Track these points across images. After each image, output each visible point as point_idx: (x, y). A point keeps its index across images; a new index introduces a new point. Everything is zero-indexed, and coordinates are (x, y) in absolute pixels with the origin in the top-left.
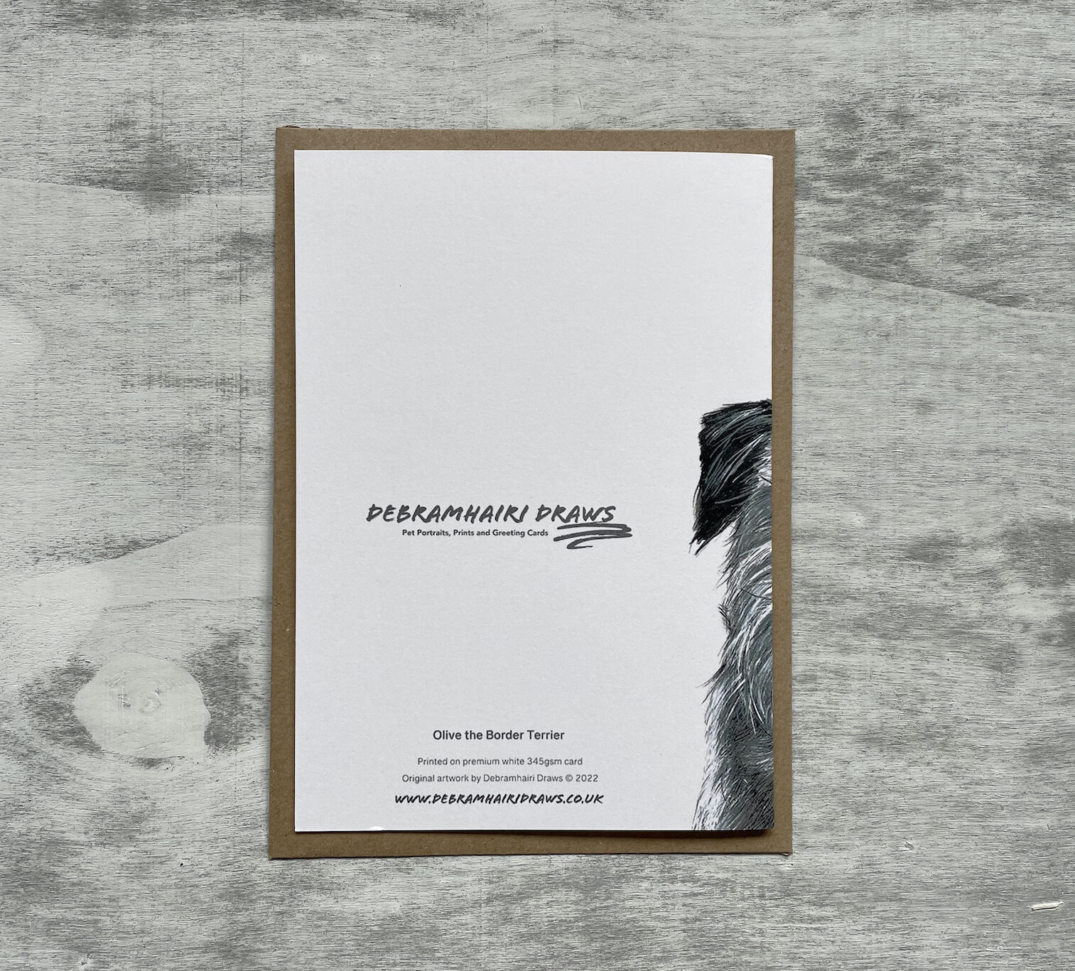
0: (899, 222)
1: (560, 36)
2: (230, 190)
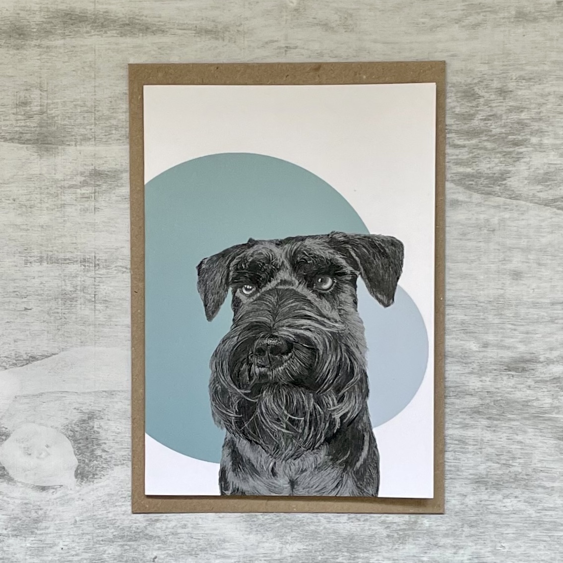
0: (501, 159)
1: (289, 44)
2: (88, 143)
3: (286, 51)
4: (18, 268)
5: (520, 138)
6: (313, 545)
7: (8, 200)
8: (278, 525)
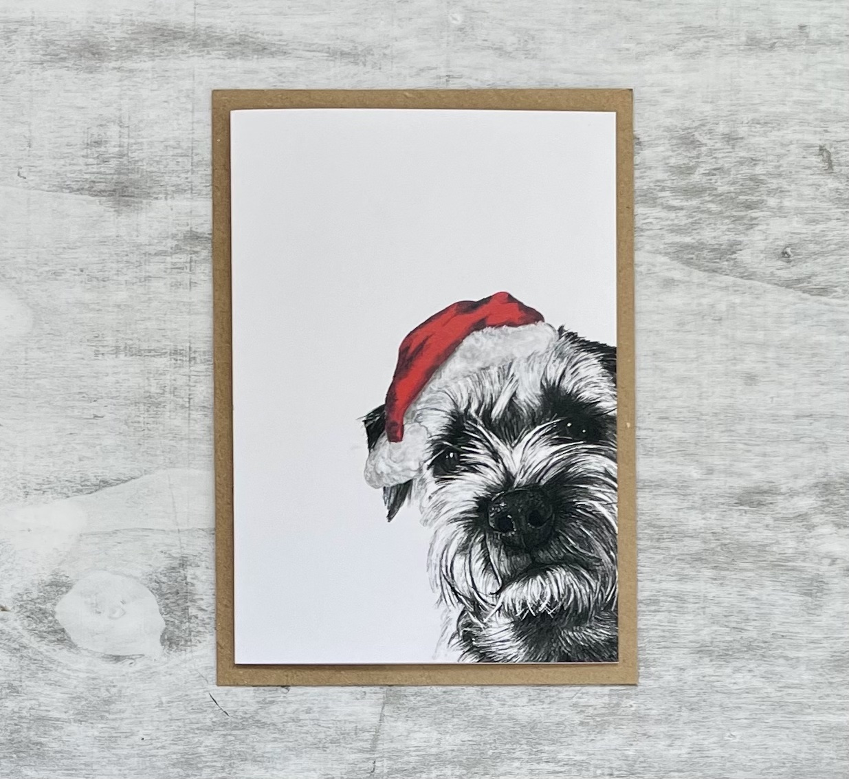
0: (730, 226)
1: (451, 71)
2: (182, 196)
3: (447, 81)
4: (84, 362)
5: (754, 198)
6: (481, 736)
7: (74, 270)
8: (436, 708)
